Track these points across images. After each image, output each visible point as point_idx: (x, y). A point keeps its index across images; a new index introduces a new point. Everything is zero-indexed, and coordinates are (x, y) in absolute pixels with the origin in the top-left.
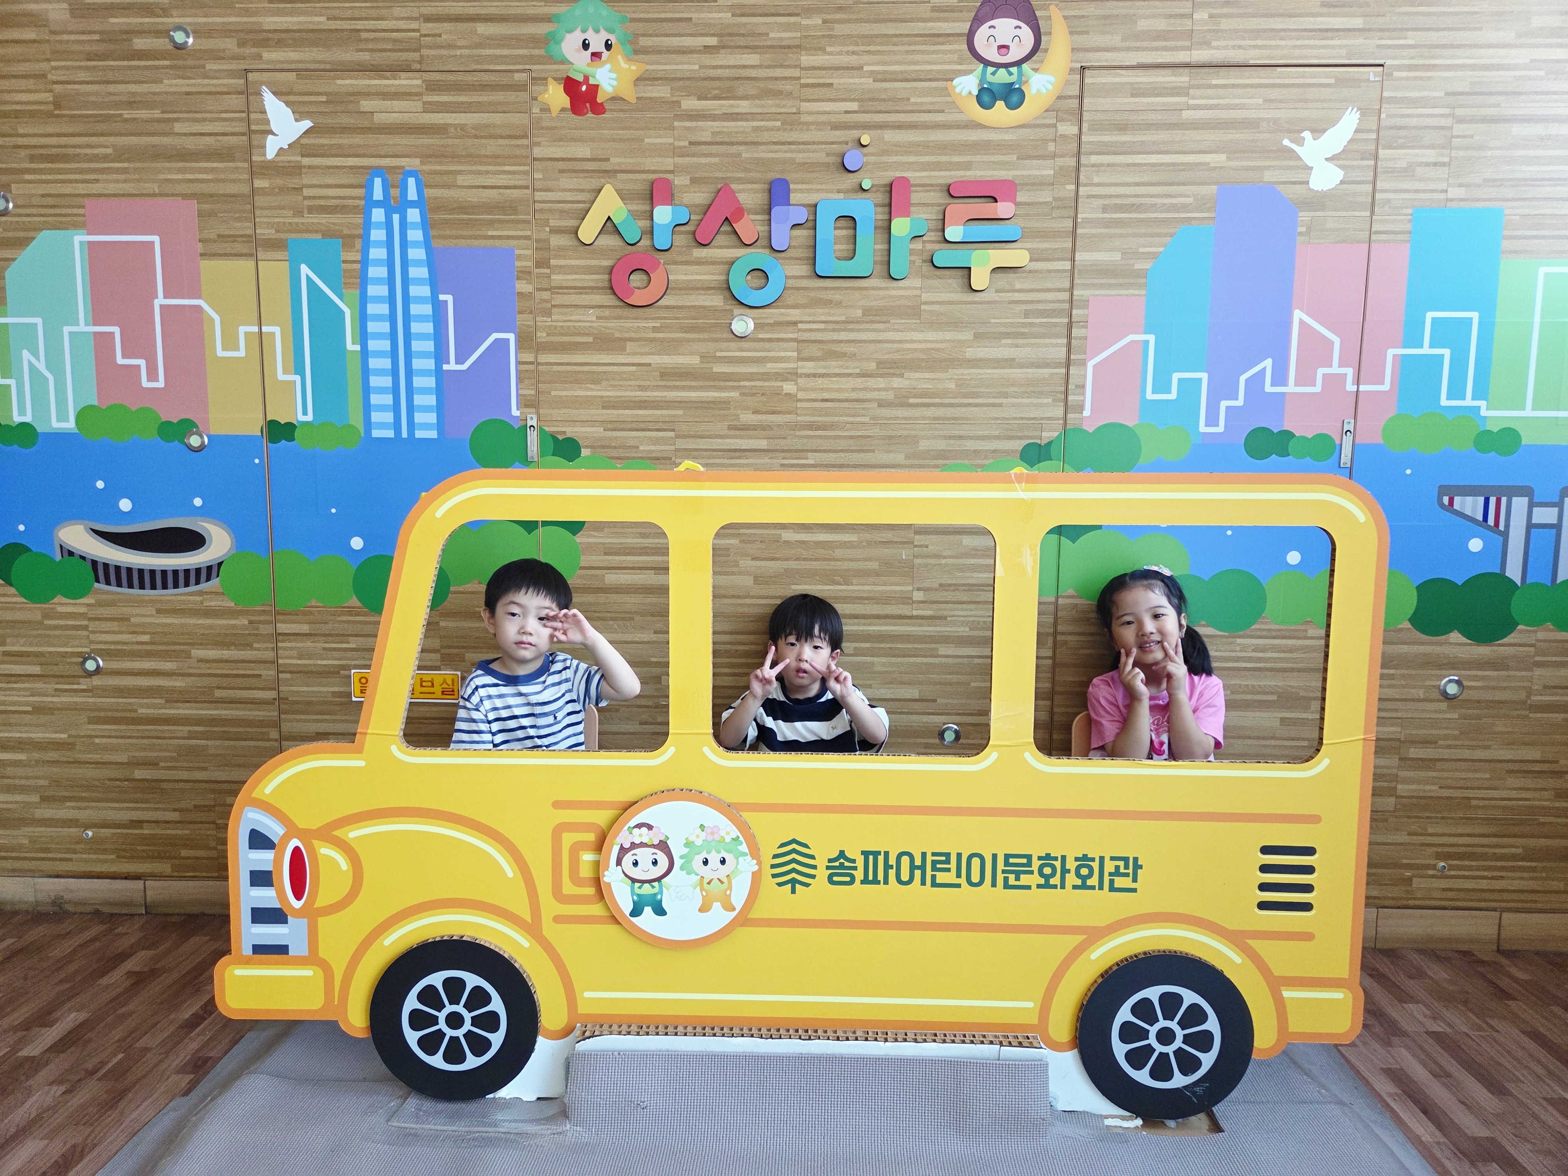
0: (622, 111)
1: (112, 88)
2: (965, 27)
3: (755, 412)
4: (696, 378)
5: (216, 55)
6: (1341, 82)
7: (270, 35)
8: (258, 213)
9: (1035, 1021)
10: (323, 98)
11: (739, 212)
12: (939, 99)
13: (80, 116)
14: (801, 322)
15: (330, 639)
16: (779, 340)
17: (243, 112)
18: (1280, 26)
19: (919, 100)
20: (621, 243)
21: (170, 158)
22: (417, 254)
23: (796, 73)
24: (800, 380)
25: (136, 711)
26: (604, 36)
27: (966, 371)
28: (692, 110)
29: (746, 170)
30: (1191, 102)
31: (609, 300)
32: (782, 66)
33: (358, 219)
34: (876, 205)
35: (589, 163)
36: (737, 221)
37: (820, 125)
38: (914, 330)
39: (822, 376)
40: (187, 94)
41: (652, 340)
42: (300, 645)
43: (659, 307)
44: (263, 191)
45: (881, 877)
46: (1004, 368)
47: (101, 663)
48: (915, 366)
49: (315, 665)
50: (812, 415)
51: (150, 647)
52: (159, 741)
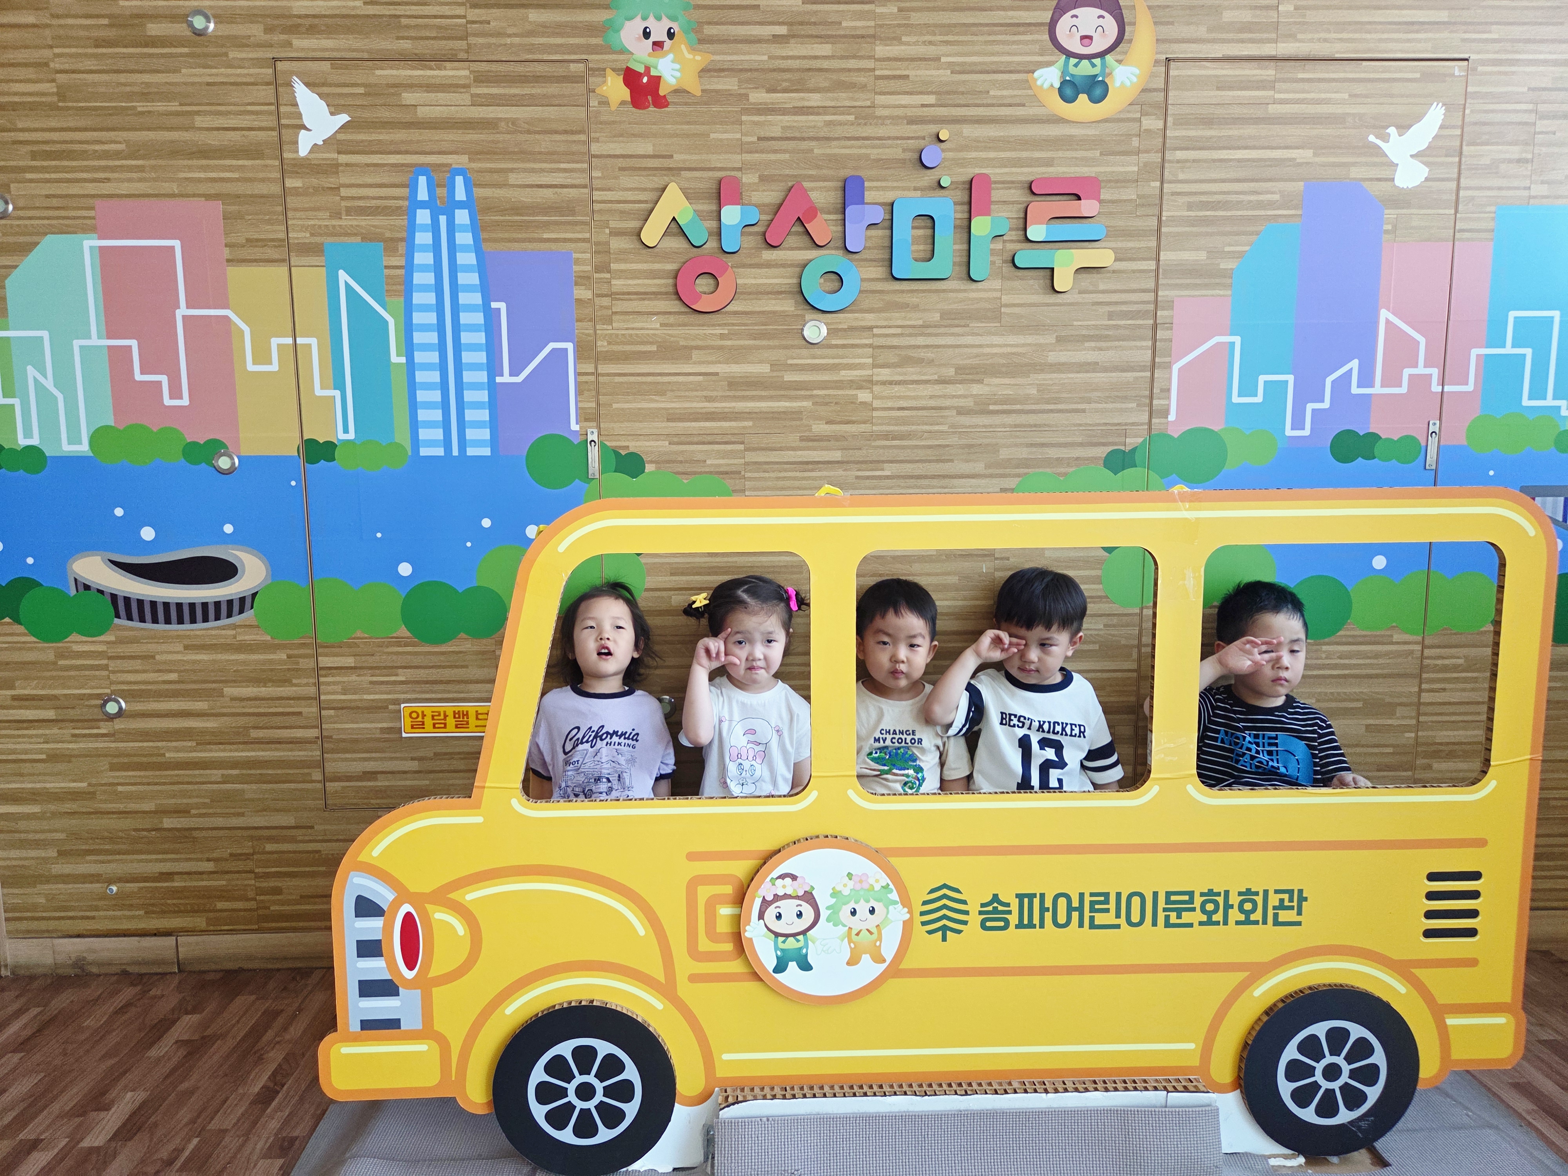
0: (686, 104)
1: (122, 78)
2: (1047, 16)
3: (829, 422)
4: (766, 388)
5: (240, 43)
6: (1427, 77)
7: (299, 21)
8: (290, 214)
9: (1197, 1063)
10: (361, 90)
11: (813, 211)
12: (1019, 92)
13: (87, 108)
14: (877, 327)
15: (377, 672)
16: (853, 346)
17: (271, 104)
18: (1366, 19)
19: (999, 93)
20: (686, 245)
21: (191, 155)
22: (467, 258)
23: (870, 64)
24: (876, 389)
25: (164, 755)
26: (666, 24)
27: (1049, 376)
28: (761, 104)
29: (818, 167)
30: (1277, 96)
31: (675, 306)
32: (854, 57)
33: (402, 221)
34: (955, 204)
35: (651, 160)
36: (809, 221)
37: (895, 120)
38: (994, 334)
39: (899, 383)
40: (208, 84)
41: (721, 348)
42: (345, 679)
43: (726, 312)
44: (296, 192)
45: (1037, 921)
46: (1087, 372)
47: (123, 704)
48: (994, 371)
49: (361, 700)
50: (889, 424)
51: (178, 686)
52: (190, 787)
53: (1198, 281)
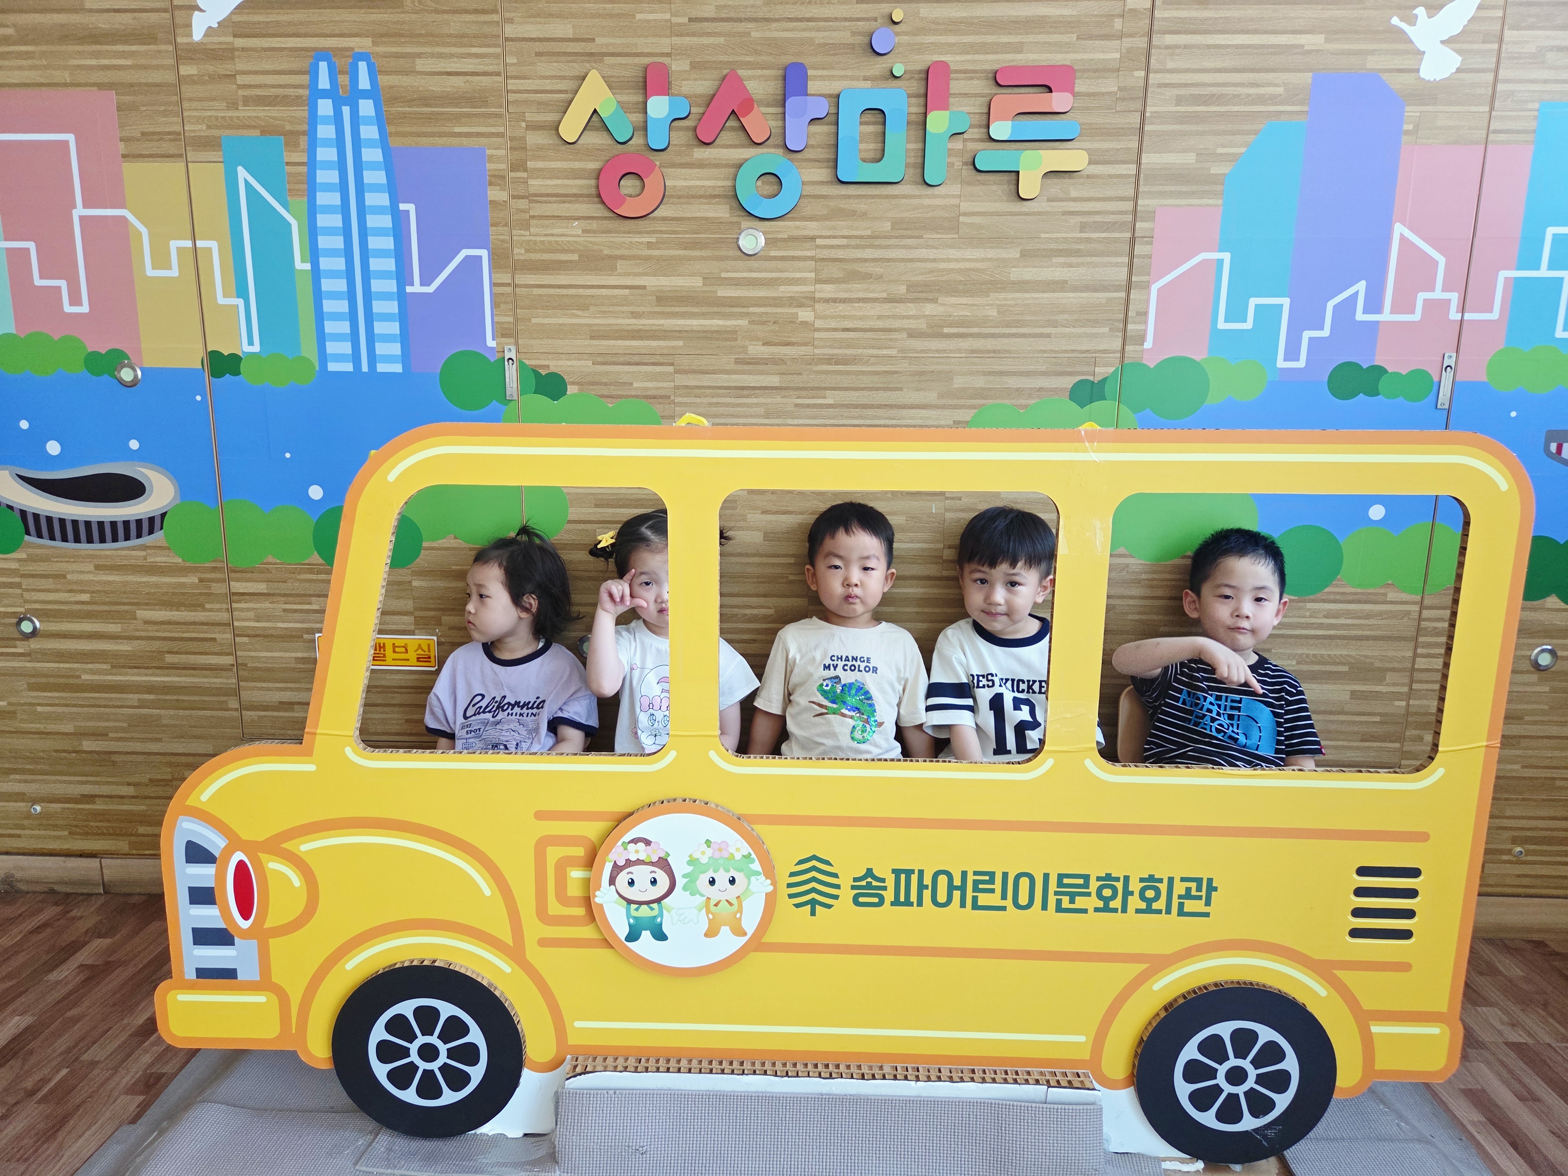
3: (766, 343)
4: (698, 304)
8: (186, 105)
9: (1087, 1056)
11: (748, 104)
14: (820, 237)
15: (291, 599)
16: (793, 258)
20: (610, 141)
21: (81, 40)
22: (372, 155)
24: (817, 306)
25: (79, 677)
27: (1010, 296)
29: (756, 52)
31: (597, 210)
33: (302, 113)
34: (909, 96)
35: (572, 44)
36: (744, 116)
38: (950, 247)
39: (844, 301)
41: (647, 258)
42: (258, 606)
43: (654, 218)
44: (191, 79)
45: (914, 898)
46: (1054, 291)
47: (38, 624)
48: (951, 289)
49: (275, 628)
50: (831, 347)
51: (90, 607)
52: (107, 710)
53: (1184, 188)
